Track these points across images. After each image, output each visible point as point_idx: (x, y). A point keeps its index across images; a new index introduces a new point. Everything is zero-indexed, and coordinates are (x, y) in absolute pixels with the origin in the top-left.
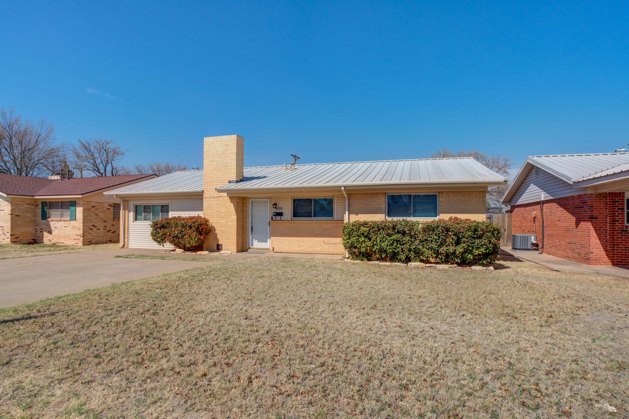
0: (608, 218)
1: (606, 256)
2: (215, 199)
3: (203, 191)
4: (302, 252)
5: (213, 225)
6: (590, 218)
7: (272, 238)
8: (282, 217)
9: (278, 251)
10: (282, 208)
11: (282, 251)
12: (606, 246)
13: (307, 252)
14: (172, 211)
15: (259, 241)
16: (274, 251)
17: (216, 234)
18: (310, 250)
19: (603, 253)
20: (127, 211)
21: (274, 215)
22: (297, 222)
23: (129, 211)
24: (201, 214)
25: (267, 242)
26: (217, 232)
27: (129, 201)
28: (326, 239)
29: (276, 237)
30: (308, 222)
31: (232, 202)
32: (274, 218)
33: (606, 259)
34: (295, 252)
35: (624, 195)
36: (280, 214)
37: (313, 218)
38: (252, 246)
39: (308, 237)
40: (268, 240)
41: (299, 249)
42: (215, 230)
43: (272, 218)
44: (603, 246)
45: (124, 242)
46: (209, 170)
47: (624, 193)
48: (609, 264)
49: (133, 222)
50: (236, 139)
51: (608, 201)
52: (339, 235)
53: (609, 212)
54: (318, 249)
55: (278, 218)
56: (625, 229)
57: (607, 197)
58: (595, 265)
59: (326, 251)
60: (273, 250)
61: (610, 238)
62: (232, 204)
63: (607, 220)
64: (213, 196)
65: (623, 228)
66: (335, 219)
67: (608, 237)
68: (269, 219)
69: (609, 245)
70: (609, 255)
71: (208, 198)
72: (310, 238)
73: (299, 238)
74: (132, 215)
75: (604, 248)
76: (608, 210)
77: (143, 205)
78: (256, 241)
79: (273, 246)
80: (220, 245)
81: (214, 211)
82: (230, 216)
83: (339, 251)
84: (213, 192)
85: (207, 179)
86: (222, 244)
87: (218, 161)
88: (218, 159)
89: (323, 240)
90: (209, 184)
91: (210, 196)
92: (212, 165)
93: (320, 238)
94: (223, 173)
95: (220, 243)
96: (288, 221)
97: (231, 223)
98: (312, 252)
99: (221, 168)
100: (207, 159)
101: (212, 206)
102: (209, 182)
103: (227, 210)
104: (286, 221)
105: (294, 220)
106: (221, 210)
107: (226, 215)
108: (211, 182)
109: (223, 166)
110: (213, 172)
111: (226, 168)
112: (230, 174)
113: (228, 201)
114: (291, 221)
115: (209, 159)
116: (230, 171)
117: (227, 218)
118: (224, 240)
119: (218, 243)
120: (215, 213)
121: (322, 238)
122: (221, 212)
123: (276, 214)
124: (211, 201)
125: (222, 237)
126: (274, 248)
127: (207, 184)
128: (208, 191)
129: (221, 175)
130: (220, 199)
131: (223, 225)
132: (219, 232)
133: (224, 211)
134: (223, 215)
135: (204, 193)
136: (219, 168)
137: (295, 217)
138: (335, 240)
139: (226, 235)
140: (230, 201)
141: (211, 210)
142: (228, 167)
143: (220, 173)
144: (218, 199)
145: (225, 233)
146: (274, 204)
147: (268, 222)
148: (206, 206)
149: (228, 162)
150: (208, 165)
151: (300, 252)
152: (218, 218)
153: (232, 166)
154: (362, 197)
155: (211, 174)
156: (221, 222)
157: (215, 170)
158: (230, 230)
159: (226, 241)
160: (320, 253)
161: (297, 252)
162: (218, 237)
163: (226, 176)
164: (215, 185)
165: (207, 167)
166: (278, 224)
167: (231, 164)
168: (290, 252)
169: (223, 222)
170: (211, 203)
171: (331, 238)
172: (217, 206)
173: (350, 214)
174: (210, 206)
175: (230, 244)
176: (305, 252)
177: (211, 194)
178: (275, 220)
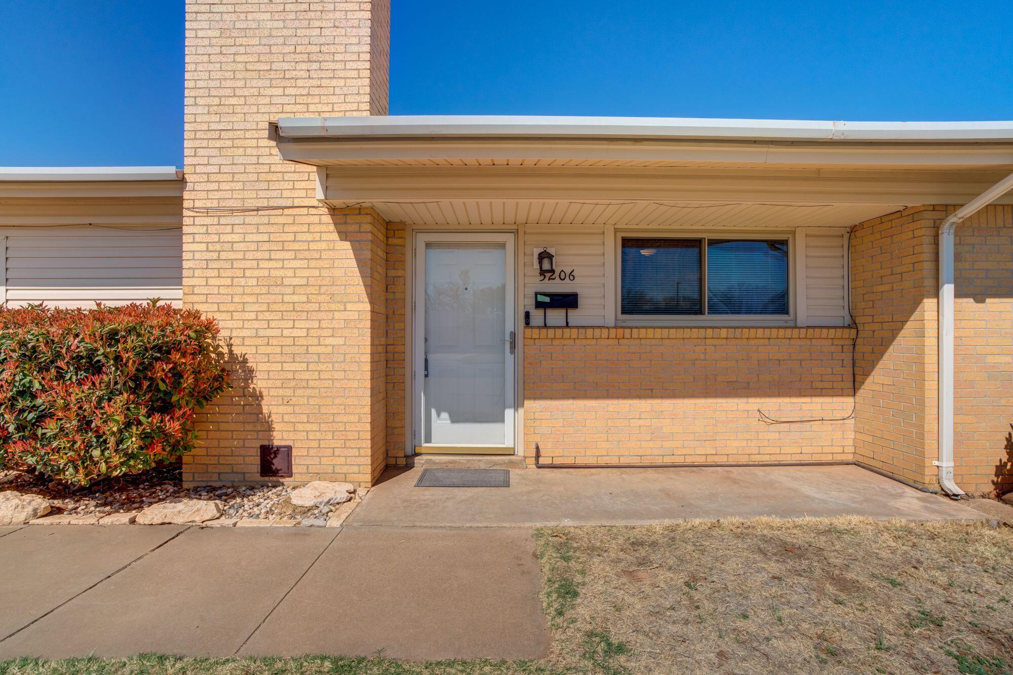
2: (252, 219)
3: (181, 182)
4: (668, 460)
5: (237, 351)
7: (528, 403)
8: (571, 312)
9: (557, 461)
10: (572, 275)
11: (580, 462)
13: (689, 460)
15: (455, 419)
16: (542, 461)
17: (258, 397)
18: (698, 451)
21: (539, 305)
22: (650, 332)
25: (502, 420)
26: (259, 383)
28: (771, 405)
29: (551, 398)
30: (680, 333)
31: (344, 235)
32: (537, 316)
34: (635, 461)
36: (568, 301)
37: (707, 319)
38: (428, 439)
39: (693, 396)
40: (509, 413)
42: (249, 374)
43: (527, 315)
46: (219, 75)
52: (819, 385)
54: (735, 446)
55: (556, 316)
59: (767, 450)
60: (538, 456)
62: (347, 245)
64: (237, 204)
66: (802, 319)
68: (511, 322)
71: (207, 211)
72: (701, 402)
73: (657, 403)
78: (445, 415)
79: (537, 439)
80: (278, 448)
81: (243, 281)
82: (333, 306)
83: (819, 450)
84: (239, 186)
85: (206, 118)
86: (289, 449)
87: (266, 33)
88: (269, 25)
89: (755, 407)
90: (218, 144)
91: (222, 204)
92: (233, 50)
93: (744, 400)
94: (292, 91)
95: (276, 443)
96: (605, 331)
97: (341, 341)
98: (710, 460)
99: (286, 66)
100: (205, 17)
101: (232, 256)
102: (216, 135)
103: (317, 273)
104: (597, 331)
105: (631, 328)
106: (281, 273)
107: (313, 298)
108: (230, 134)
109: (299, 57)
110: (240, 84)
111: (315, 66)
112: (334, 99)
113: (323, 228)
114: (620, 331)
115: (218, 17)
116: (334, 82)
117: (321, 315)
118: (300, 427)
119: (266, 443)
120: (247, 290)
121: (752, 400)
122: (282, 284)
123: (547, 299)
124: (229, 229)
125: (290, 409)
126: (537, 448)
127: (204, 144)
128: (213, 178)
129: (285, 100)
130: (281, 220)
131: (296, 350)
132: (270, 383)
133: (304, 281)
134: (295, 298)
135: (189, 186)
136: (274, 67)
137: (631, 313)
138: (805, 407)
139: (312, 401)
140: (332, 227)
141: (229, 273)
142: (325, 65)
143: (280, 91)
144: (265, 219)
145: (308, 392)
146: (544, 256)
147: (508, 337)
148: (197, 256)
149: (323, 40)
150: (210, 50)
151: (659, 461)
152: (267, 316)
153: (348, 57)
154: (1000, 223)
155: (229, 92)
156: (286, 333)
157: (248, 75)
158: (337, 375)
159: (315, 427)
160: (744, 460)
161: (646, 462)
162: (265, 410)
163: (312, 108)
164: (249, 151)
165: (206, 58)
166: (556, 342)
167: (341, 49)
168: (614, 461)
169: (296, 333)
170: (224, 238)
171: (787, 400)
172: (259, 255)
173: (958, 295)
174: (223, 255)
175: (334, 444)
176: (679, 460)
177: (228, 195)
178: (539, 327)
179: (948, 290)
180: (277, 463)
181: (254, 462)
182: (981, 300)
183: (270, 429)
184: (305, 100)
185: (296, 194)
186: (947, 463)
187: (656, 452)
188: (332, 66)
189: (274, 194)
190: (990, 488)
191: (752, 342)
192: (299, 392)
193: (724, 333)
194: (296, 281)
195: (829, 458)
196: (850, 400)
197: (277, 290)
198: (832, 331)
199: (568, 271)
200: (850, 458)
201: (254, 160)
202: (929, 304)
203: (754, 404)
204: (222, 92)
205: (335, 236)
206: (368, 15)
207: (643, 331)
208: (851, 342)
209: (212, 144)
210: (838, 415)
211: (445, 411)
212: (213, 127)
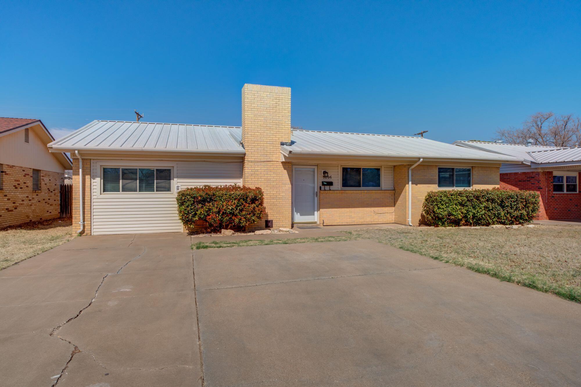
0: (547, 188)
1: (545, 214)
2: (263, 164)
3: (245, 154)
4: (353, 223)
6: (538, 188)
7: (321, 210)
8: (331, 187)
9: (328, 224)
10: (331, 177)
11: (333, 224)
12: (546, 207)
13: (358, 223)
14: (178, 177)
15: (301, 215)
16: (324, 224)
18: (361, 221)
19: (544, 212)
20: (88, 177)
21: (323, 185)
23: (93, 177)
24: (240, 183)
25: (314, 215)
27: (92, 161)
28: (376, 209)
29: (326, 208)
30: (356, 192)
31: (285, 169)
32: (323, 188)
33: (545, 216)
34: (346, 224)
35: (553, 173)
36: (331, 184)
37: (362, 188)
39: (359, 207)
40: (316, 213)
41: (349, 221)
43: (320, 187)
44: (544, 207)
45: (84, 226)
46: (254, 127)
47: (552, 172)
48: (547, 219)
49: (101, 194)
50: (290, 93)
51: (547, 177)
52: (387, 204)
53: (547, 184)
54: (368, 220)
55: (327, 188)
56: (553, 196)
57: (546, 174)
58: (542, 220)
59: (375, 220)
61: (548, 201)
62: (286, 171)
63: (546, 190)
64: (259, 160)
65: (552, 195)
66: (383, 189)
67: (547, 201)
68: (316, 189)
69: (547, 206)
70: (547, 213)
71: (251, 162)
72: (361, 209)
73: (350, 209)
74: (97, 183)
75: (545, 209)
76: (547, 183)
77: (121, 168)
78: (299, 214)
79: (323, 219)
80: (270, 221)
81: (261, 179)
82: (283, 186)
83: (387, 220)
84: (259, 155)
85: (251, 138)
86: (272, 221)
87: (266, 117)
88: (266, 115)
89: (373, 210)
90: (254, 144)
91: (255, 160)
92: (257, 121)
93: (370, 208)
94: (272, 132)
95: (269, 219)
96: (339, 191)
97: (284, 194)
98: (363, 223)
99: (271, 126)
100: (250, 111)
101: (258, 173)
102: (253, 142)
103: (279, 178)
104: (337, 191)
105: (345, 190)
106: (270, 178)
107: (278, 184)
108: (257, 142)
109: (274, 124)
110: (259, 129)
111: (278, 126)
112: (282, 135)
113: (280, 167)
114: (343, 191)
115: (253, 112)
116: (282, 131)
117: (279, 188)
118: (275, 215)
119: (266, 220)
120: (262, 182)
121: (372, 208)
122: (270, 180)
123: (326, 183)
124: (257, 166)
125: (272, 211)
126: (323, 221)
127: (250, 144)
128: (252, 153)
129: (271, 134)
130: (270, 164)
131: (273, 196)
132: (268, 205)
133: (275, 180)
134: (274, 184)
135: (247, 155)
136: (268, 126)
137: (345, 187)
138: (384, 210)
139: (278, 209)
140: (282, 167)
141: (257, 177)
142: (280, 126)
143: (269, 132)
144: (266, 164)
145: (277, 207)
146: (325, 173)
147: (315, 193)
148: (249, 173)
149: (279, 120)
150: (252, 120)
151: (351, 224)
152: (267, 188)
153: (286, 124)
154: (420, 169)
155: (257, 131)
156: (271, 192)
157: (261, 127)
158: (283, 203)
159: (278, 215)
160: (370, 223)
161: (348, 224)
162: (266, 211)
163: (277, 137)
164: (262, 147)
165: (250, 122)
166: (327, 194)
167: (284, 122)
168: (341, 224)
169: (274, 192)
170: (256, 168)
171: (380, 208)
172: (265, 173)
173: (412, 184)
174: (256, 173)
175: (283, 219)
176: (356, 223)
177: (257, 158)
178: (323, 190)
179: (410, 183)
180: (270, 224)
181: (264, 224)
182: (416, 185)
183: (267, 216)
184: (275, 134)
185: (273, 158)
186: (410, 219)
187: (350, 222)
188: (282, 126)
189: (268, 158)
190: (418, 225)
191: (372, 194)
192: (274, 207)
193: (366, 192)
194: (274, 180)
195: (389, 222)
196: (393, 208)
197: (269, 182)
198: (390, 191)
199: (330, 176)
200: (393, 222)
201: (263, 149)
202: (407, 185)
203: (373, 209)
204: (255, 131)
205: (283, 169)
206: (290, 114)
207: (348, 191)
208: (394, 194)
209: (252, 144)
210: (391, 212)
211: (299, 213)
212: (252, 140)
